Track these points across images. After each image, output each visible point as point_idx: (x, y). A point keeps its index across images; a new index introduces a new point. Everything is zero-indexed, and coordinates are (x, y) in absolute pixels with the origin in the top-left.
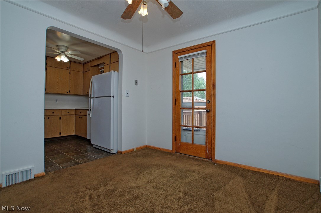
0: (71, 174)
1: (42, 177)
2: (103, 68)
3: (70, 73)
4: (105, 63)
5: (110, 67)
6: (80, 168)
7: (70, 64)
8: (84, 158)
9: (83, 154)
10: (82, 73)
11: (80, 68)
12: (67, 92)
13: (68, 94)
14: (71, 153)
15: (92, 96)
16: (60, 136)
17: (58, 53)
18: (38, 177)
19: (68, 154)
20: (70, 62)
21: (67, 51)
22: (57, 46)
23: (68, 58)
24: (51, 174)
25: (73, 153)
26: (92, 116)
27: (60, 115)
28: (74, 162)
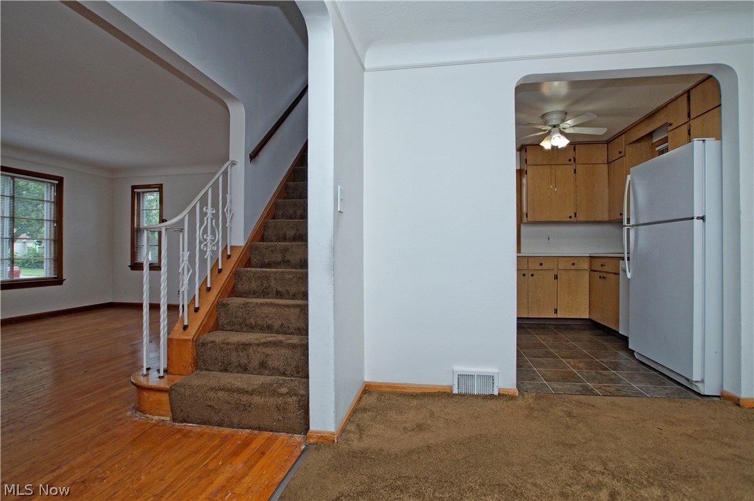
0: (569, 414)
1: (511, 398)
2: (665, 140)
3: (575, 172)
4: (671, 125)
5: (689, 130)
6: (593, 406)
7: (574, 150)
8: (607, 383)
9: (604, 372)
10: (606, 166)
11: (601, 154)
12: (570, 217)
13: (573, 221)
14: (577, 361)
15: (632, 222)
16: (554, 316)
17: (545, 130)
18: (506, 395)
19: (569, 363)
20: (573, 146)
21: (563, 121)
22: (543, 116)
23: (567, 136)
24: (530, 398)
25: (580, 361)
26: (632, 275)
27: (556, 270)
28: (582, 386)
